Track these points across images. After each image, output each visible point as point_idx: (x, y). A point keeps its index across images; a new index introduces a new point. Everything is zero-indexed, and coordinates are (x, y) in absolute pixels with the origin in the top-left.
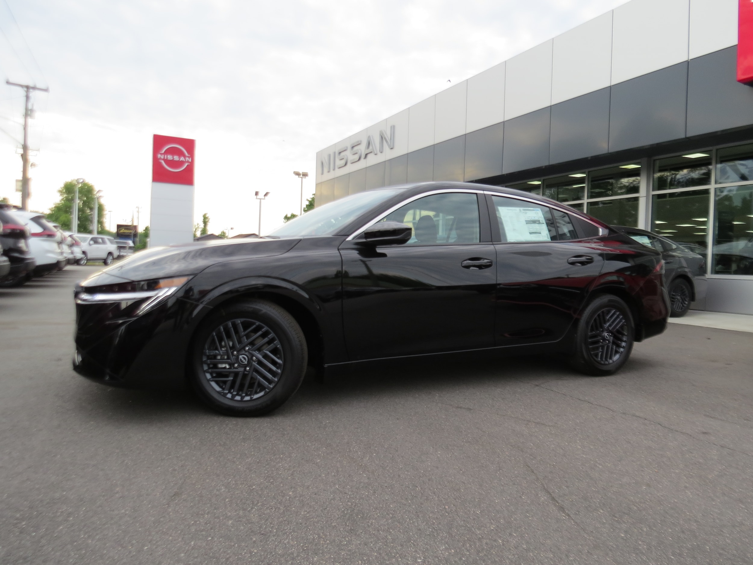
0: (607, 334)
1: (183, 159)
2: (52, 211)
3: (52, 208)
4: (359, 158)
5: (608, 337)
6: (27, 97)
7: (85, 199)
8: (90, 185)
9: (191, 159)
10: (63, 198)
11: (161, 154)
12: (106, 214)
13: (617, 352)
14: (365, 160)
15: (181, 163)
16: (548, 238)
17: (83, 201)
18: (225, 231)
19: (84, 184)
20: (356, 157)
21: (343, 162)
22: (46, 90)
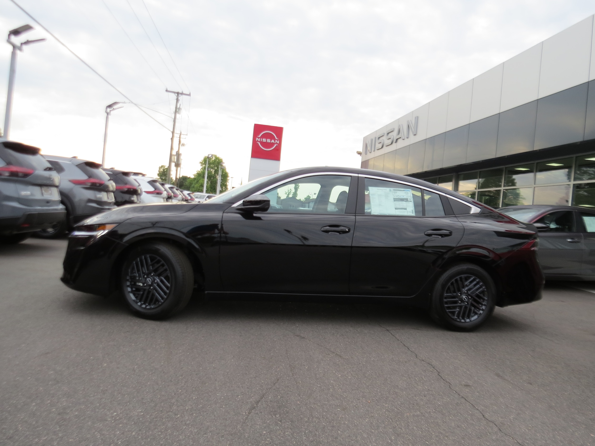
0: (465, 297)
1: (273, 141)
2: (195, 176)
3: (195, 174)
4: (391, 142)
5: (466, 299)
6: (177, 100)
7: (216, 168)
8: (220, 159)
9: (279, 141)
10: (203, 168)
11: (258, 138)
12: (228, 180)
13: (476, 314)
14: (396, 144)
15: (272, 145)
16: (413, 213)
17: (215, 170)
18: (310, 195)
19: (217, 158)
20: (390, 142)
21: (380, 146)
22: (189, 95)
